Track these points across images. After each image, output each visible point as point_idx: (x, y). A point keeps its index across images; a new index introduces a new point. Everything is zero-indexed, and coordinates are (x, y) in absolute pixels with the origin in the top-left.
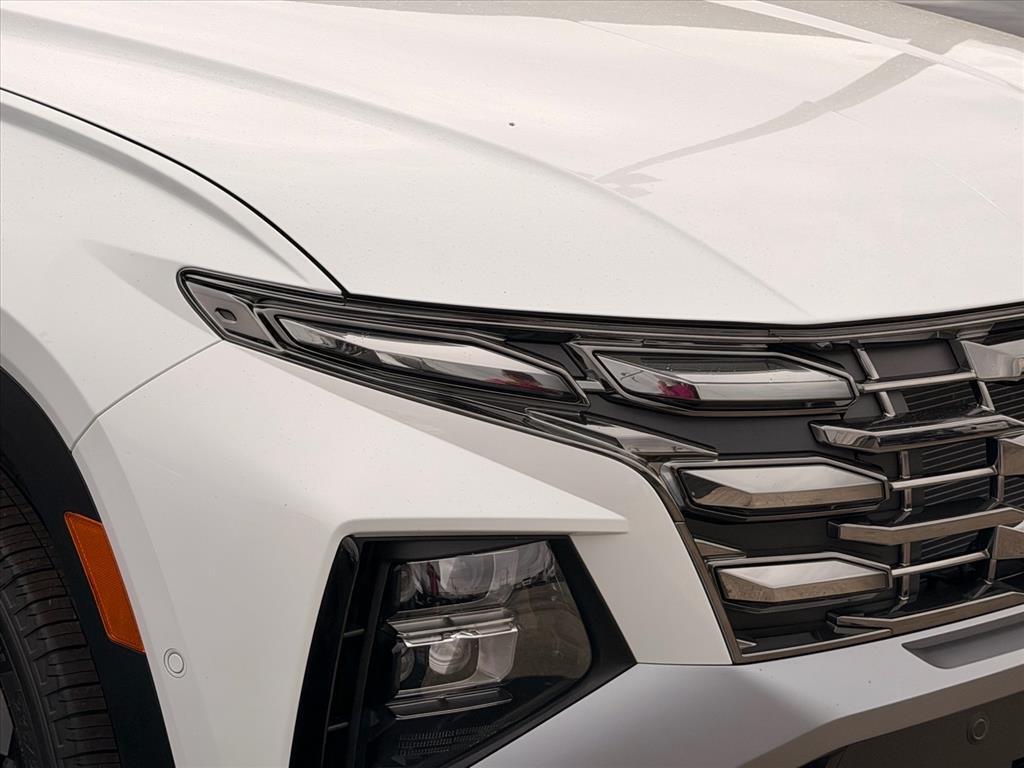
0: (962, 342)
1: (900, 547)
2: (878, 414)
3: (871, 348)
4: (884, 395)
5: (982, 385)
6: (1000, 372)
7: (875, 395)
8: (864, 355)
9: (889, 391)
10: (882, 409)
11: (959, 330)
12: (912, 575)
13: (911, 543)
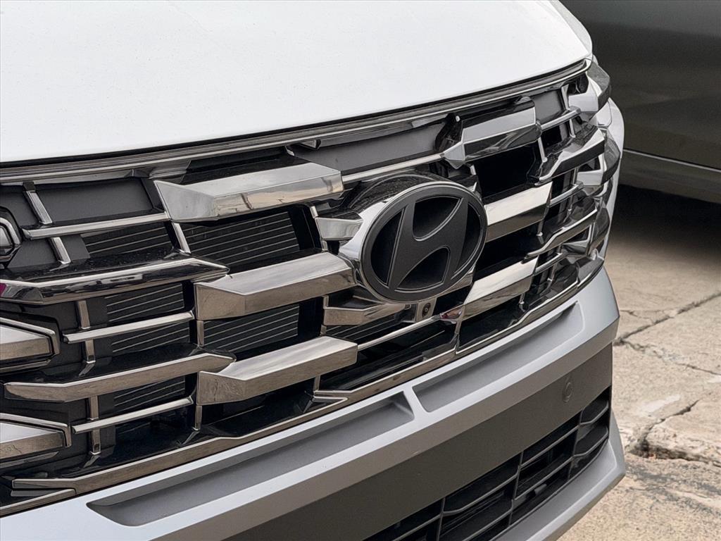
0: (155, 182)
1: (86, 402)
2: (52, 261)
3: (43, 190)
4: (58, 240)
5: (177, 227)
6: (199, 213)
7: (48, 241)
8: (34, 198)
9: (63, 237)
10: (57, 257)
11: (153, 168)
12: (103, 430)
13: (98, 396)
